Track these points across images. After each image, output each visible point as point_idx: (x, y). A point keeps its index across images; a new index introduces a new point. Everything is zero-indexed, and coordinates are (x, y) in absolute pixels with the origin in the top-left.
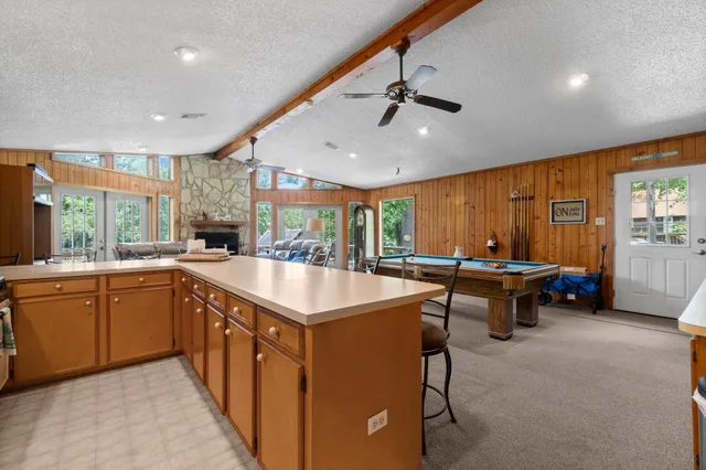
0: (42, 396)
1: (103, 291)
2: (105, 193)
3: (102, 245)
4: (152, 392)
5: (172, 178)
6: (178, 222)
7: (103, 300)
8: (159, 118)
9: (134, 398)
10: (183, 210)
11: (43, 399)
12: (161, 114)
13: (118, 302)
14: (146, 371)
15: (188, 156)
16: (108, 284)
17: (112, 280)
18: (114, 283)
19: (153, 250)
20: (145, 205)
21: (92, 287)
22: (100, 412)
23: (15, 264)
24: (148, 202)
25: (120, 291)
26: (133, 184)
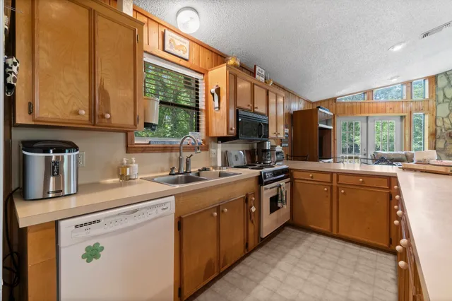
0: (301, 236)
1: (335, 183)
2: (367, 117)
3: (366, 152)
4: (356, 275)
5: (427, 97)
6: (434, 135)
7: (335, 190)
8: (398, 48)
9: (342, 270)
10: (439, 123)
11: (300, 238)
12: (400, 43)
13: (344, 193)
14: (361, 254)
15: (445, 73)
16: (338, 180)
17: (341, 177)
18: (342, 179)
19: (404, 158)
20: (399, 123)
21: (329, 180)
22: (318, 266)
23: (306, 160)
24: (401, 120)
25: (345, 185)
26: (388, 108)
